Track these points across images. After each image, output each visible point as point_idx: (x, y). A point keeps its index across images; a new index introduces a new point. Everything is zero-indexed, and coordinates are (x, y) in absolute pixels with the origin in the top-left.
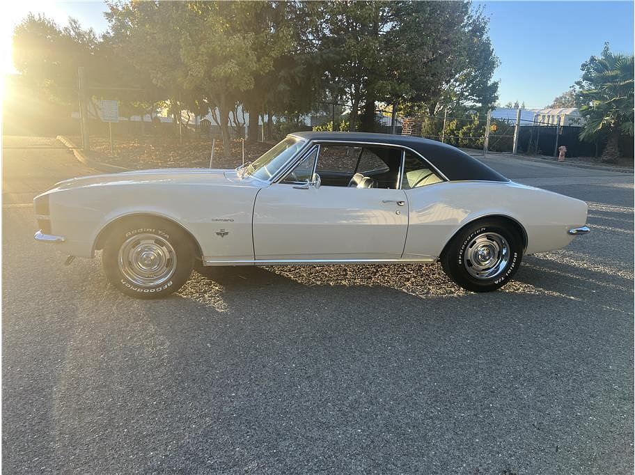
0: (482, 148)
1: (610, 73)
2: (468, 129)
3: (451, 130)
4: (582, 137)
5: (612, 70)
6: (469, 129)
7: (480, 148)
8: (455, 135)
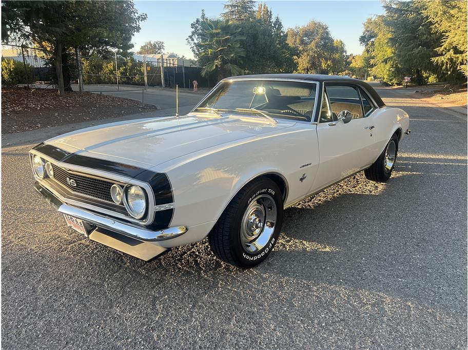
0: (143, 85)
1: (214, 31)
2: (124, 69)
3: (110, 71)
4: (203, 74)
5: (216, 29)
6: (126, 70)
7: (141, 84)
8: (113, 74)
